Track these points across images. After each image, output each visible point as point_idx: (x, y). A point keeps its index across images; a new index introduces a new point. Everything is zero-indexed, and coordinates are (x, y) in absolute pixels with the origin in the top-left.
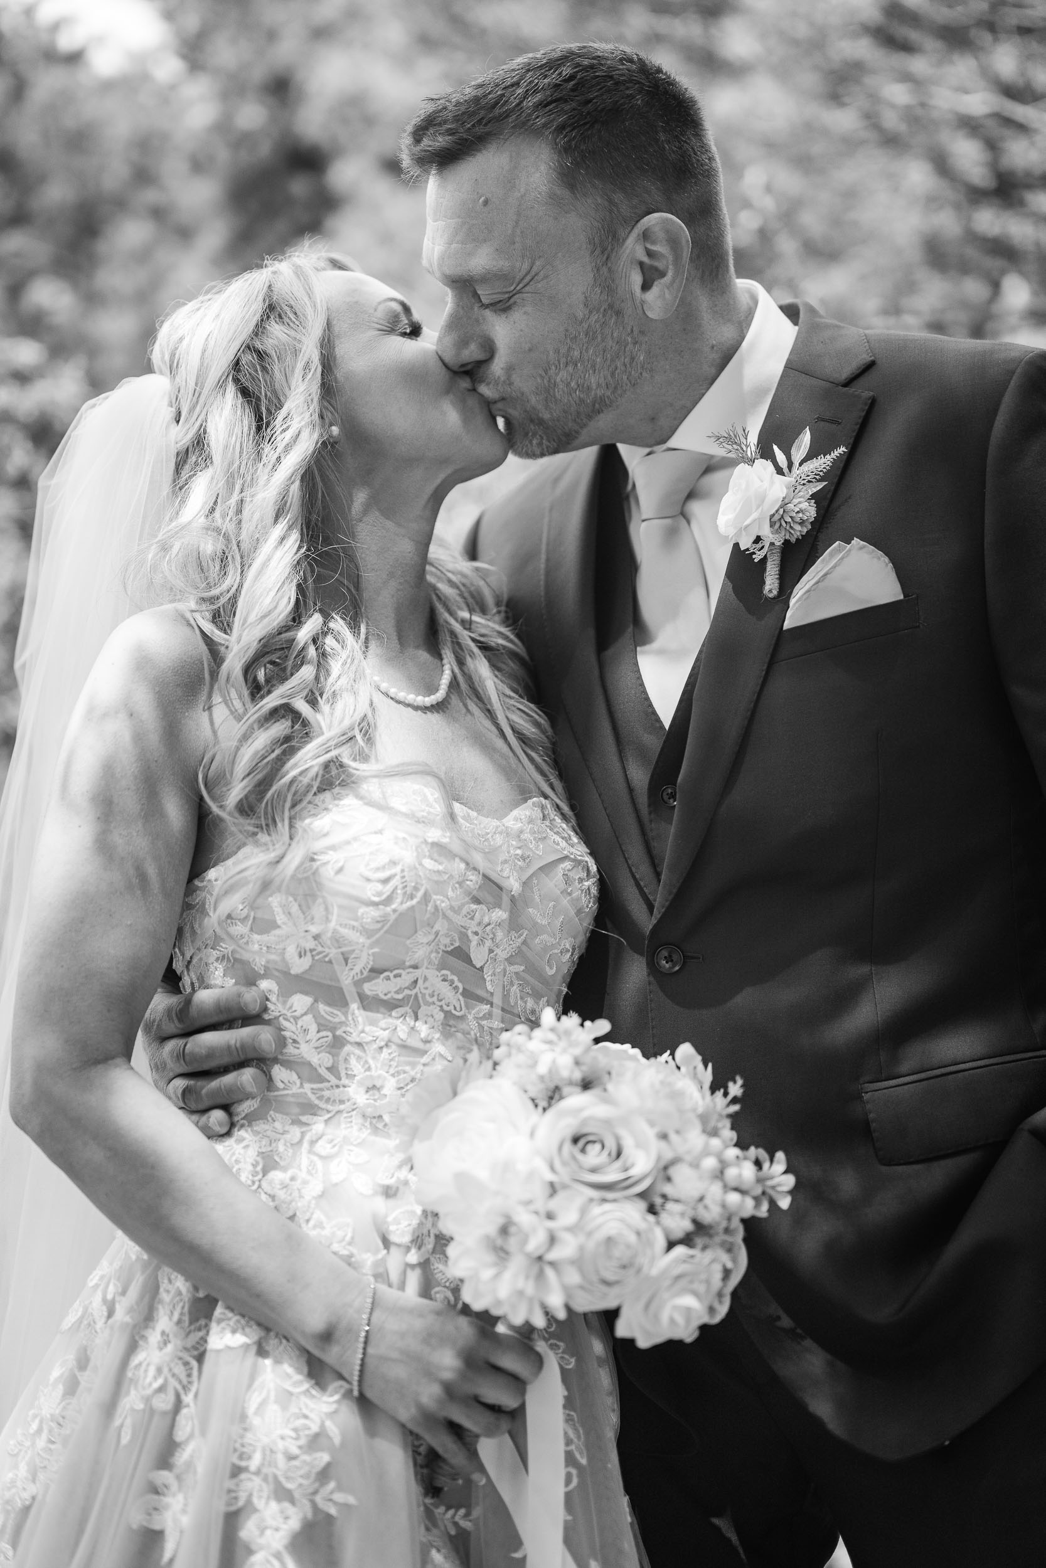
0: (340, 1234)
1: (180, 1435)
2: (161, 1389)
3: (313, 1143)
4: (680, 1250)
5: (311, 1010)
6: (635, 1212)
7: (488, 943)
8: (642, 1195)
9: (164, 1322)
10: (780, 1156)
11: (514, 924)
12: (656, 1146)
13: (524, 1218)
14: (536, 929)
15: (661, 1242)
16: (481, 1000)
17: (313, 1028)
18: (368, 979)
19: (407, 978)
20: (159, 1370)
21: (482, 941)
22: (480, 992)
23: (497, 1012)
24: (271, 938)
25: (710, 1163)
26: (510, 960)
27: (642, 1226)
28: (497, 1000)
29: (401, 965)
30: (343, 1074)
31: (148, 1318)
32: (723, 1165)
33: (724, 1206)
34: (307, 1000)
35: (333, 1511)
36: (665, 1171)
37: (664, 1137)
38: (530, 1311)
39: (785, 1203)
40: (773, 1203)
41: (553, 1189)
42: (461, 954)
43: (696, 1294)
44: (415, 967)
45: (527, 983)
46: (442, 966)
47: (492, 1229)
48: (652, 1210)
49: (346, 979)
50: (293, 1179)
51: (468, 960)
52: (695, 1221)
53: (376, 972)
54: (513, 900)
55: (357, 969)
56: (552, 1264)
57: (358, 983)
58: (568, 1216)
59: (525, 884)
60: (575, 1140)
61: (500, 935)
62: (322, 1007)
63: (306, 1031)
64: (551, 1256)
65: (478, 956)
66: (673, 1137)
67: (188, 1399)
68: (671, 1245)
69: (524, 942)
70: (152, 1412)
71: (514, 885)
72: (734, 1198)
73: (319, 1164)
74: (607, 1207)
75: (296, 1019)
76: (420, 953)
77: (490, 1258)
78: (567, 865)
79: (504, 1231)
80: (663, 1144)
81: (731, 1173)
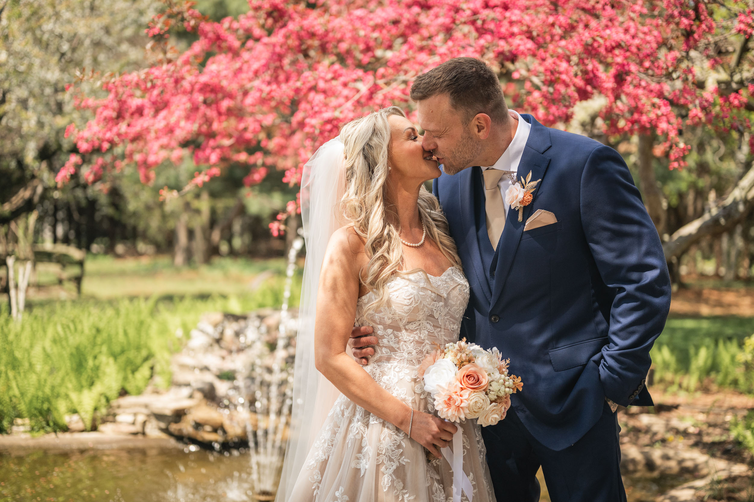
0: (403, 392)
1: (363, 445)
2: (358, 433)
3: (394, 368)
4: (494, 404)
5: (393, 333)
6: (482, 395)
7: (439, 312)
8: (484, 390)
9: (358, 416)
10: (520, 377)
11: (446, 305)
12: (487, 378)
13: (454, 396)
14: (452, 306)
15: (489, 402)
16: (438, 327)
17: (393, 337)
18: (407, 325)
19: (417, 323)
20: (357, 428)
21: (437, 311)
22: (438, 325)
23: (443, 330)
24: (381, 315)
25: (501, 381)
26: (445, 315)
27: (484, 398)
28: (443, 327)
29: (416, 321)
30: (401, 349)
31: (354, 415)
32: (505, 381)
33: (505, 392)
34: (392, 330)
35: (404, 464)
36: (490, 383)
37: (489, 375)
38: (456, 418)
39: (521, 390)
40: (517, 390)
41: (462, 389)
42: (432, 316)
43: (497, 414)
44: (419, 321)
45: (451, 321)
46: (427, 320)
47: (446, 399)
48: (487, 394)
49: (401, 325)
50: (390, 378)
51: (434, 317)
52: (497, 396)
53: (409, 323)
54: (445, 299)
55: (404, 322)
56: (461, 408)
57: (404, 326)
58: (466, 396)
59: (449, 294)
60: (467, 376)
61: (442, 309)
62: (395, 332)
63: (391, 338)
64: (461, 406)
65: (436, 315)
66: (492, 374)
67: (365, 436)
68: (491, 402)
69: (449, 310)
70: (356, 439)
71: (445, 295)
72: (507, 389)
73: (396, 374)
74: (475, 393)
75: (389, 335)
76: (421, 317)
77: (446, 406)
78: (460, 286)
79: (449, 399)
80: (489, 377)
81: (507, 383)
